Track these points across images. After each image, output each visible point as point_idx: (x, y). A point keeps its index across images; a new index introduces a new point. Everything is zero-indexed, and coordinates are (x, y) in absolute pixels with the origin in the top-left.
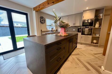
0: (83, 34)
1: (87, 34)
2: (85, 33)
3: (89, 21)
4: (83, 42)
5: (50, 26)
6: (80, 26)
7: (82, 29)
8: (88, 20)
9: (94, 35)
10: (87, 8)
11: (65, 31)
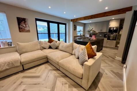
0: (109, 39)
1: (112, 39)
2: (111, 39)
3: (115, 29)
4: (108, 46)
5: (79, 31)
6: (106, 32)
7: (108, 35)
8: (113, 28)
9: (118, 40)
10: (113, 19)
11: (95, 37)
